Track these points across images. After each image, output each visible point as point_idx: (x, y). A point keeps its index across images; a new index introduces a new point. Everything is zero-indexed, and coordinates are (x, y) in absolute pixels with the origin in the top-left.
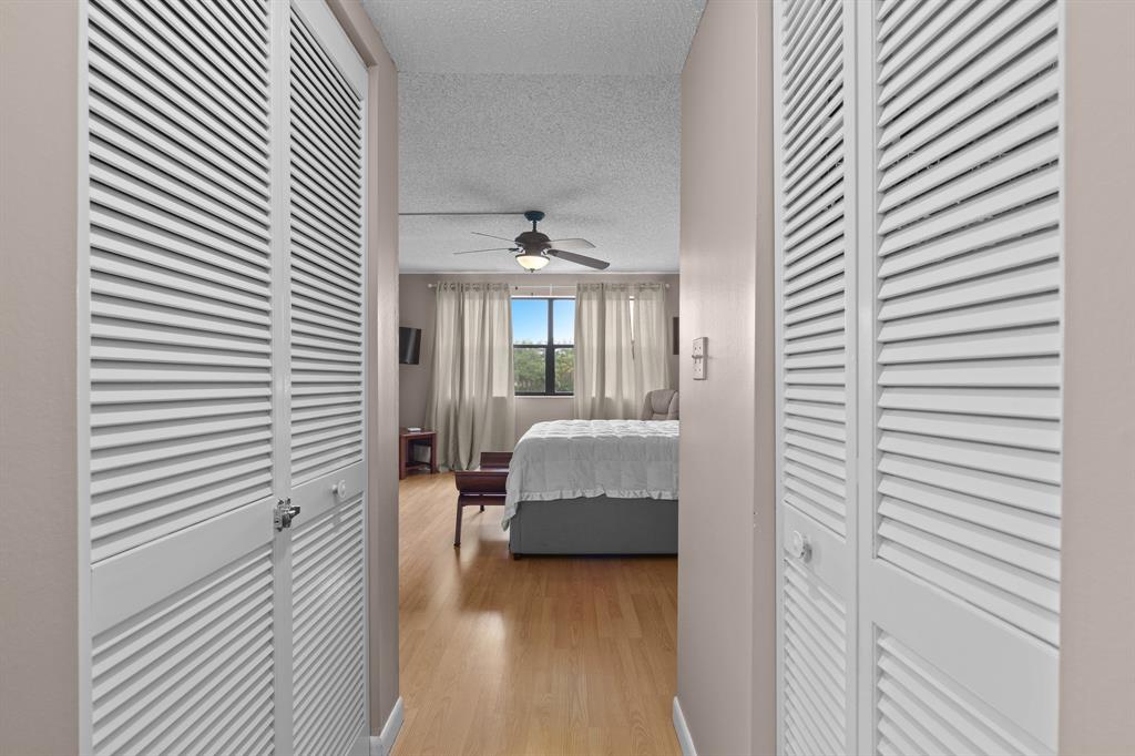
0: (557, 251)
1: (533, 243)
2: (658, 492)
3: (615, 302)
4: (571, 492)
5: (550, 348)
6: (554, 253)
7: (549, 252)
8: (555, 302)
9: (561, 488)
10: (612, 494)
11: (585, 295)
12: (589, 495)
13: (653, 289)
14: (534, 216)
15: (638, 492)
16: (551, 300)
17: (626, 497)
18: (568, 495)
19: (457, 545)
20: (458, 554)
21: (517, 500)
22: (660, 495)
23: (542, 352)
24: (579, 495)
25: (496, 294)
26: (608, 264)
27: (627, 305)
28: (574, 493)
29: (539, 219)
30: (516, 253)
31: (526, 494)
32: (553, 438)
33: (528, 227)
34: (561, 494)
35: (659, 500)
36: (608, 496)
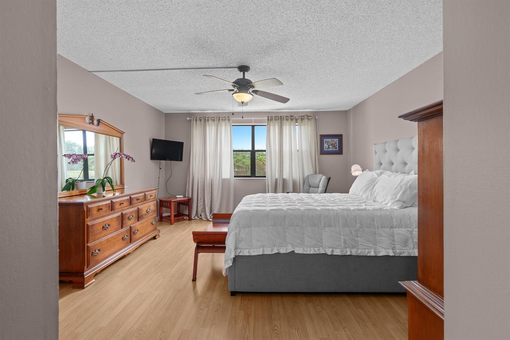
0: (257, 91)
1: (243, 85)
2: (331, 250)
3: (288, 127)
4: (270, 249)
5: (253, 152)
6: (256, 92)
7: (253, 91)
8: (255, 127)
9: (263, 247)
10: (299, 251)
11: (272, 123)
12: (283, 251)
13: (309, 119)
14: (244, 69)
15: (316, 249)
16: (253, 127)
17: (308, 253)
18: (268, 251)
19: (194, 280)
20: (194, 287)
21: (233, 256)
22: (333, 251)
23: (248, 155)
24: (275, 251)
25: (223, 123)
26: (288, 100)
27: (295, 130)
28: (272, 250)
29: (247, 71)
30: (232, 92)
31: (239, 251)
32: (257, 210)
33: (240, 75)
34: (263, 251)
35: (332, 255)
36: (296, 252)
